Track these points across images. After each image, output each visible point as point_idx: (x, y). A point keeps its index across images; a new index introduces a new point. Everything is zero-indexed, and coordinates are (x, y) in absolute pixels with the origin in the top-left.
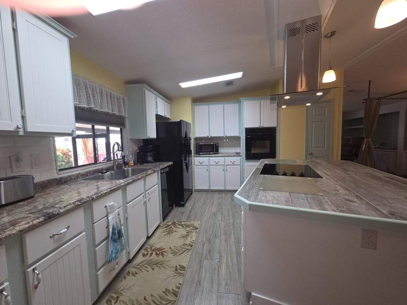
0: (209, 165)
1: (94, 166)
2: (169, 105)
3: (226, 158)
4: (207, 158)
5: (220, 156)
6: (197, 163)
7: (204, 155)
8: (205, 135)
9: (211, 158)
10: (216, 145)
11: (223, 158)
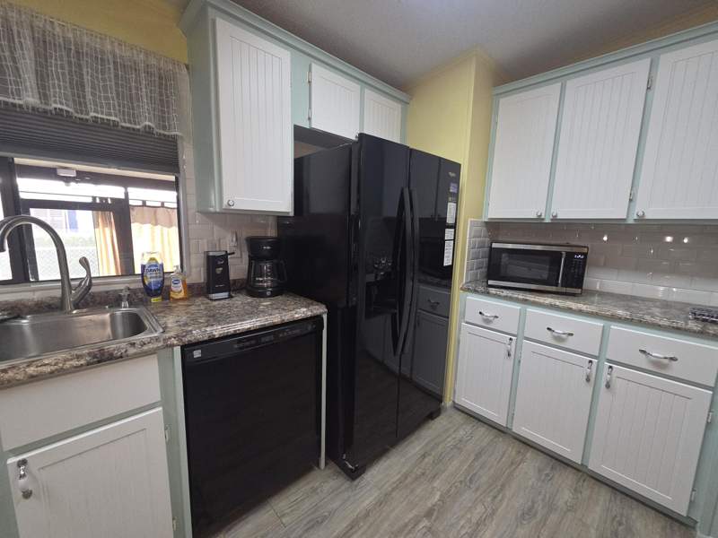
0: (517, 337)
1: (9, 288)
2: (398, 106)
3: (615, 327)
4: (517, 307)
5: (580, 312)
6: (471, 315)
7: (506, 293)
8: (528, 212)
9: (531, 310)
10: (570, 255)
11: (599, 324)
